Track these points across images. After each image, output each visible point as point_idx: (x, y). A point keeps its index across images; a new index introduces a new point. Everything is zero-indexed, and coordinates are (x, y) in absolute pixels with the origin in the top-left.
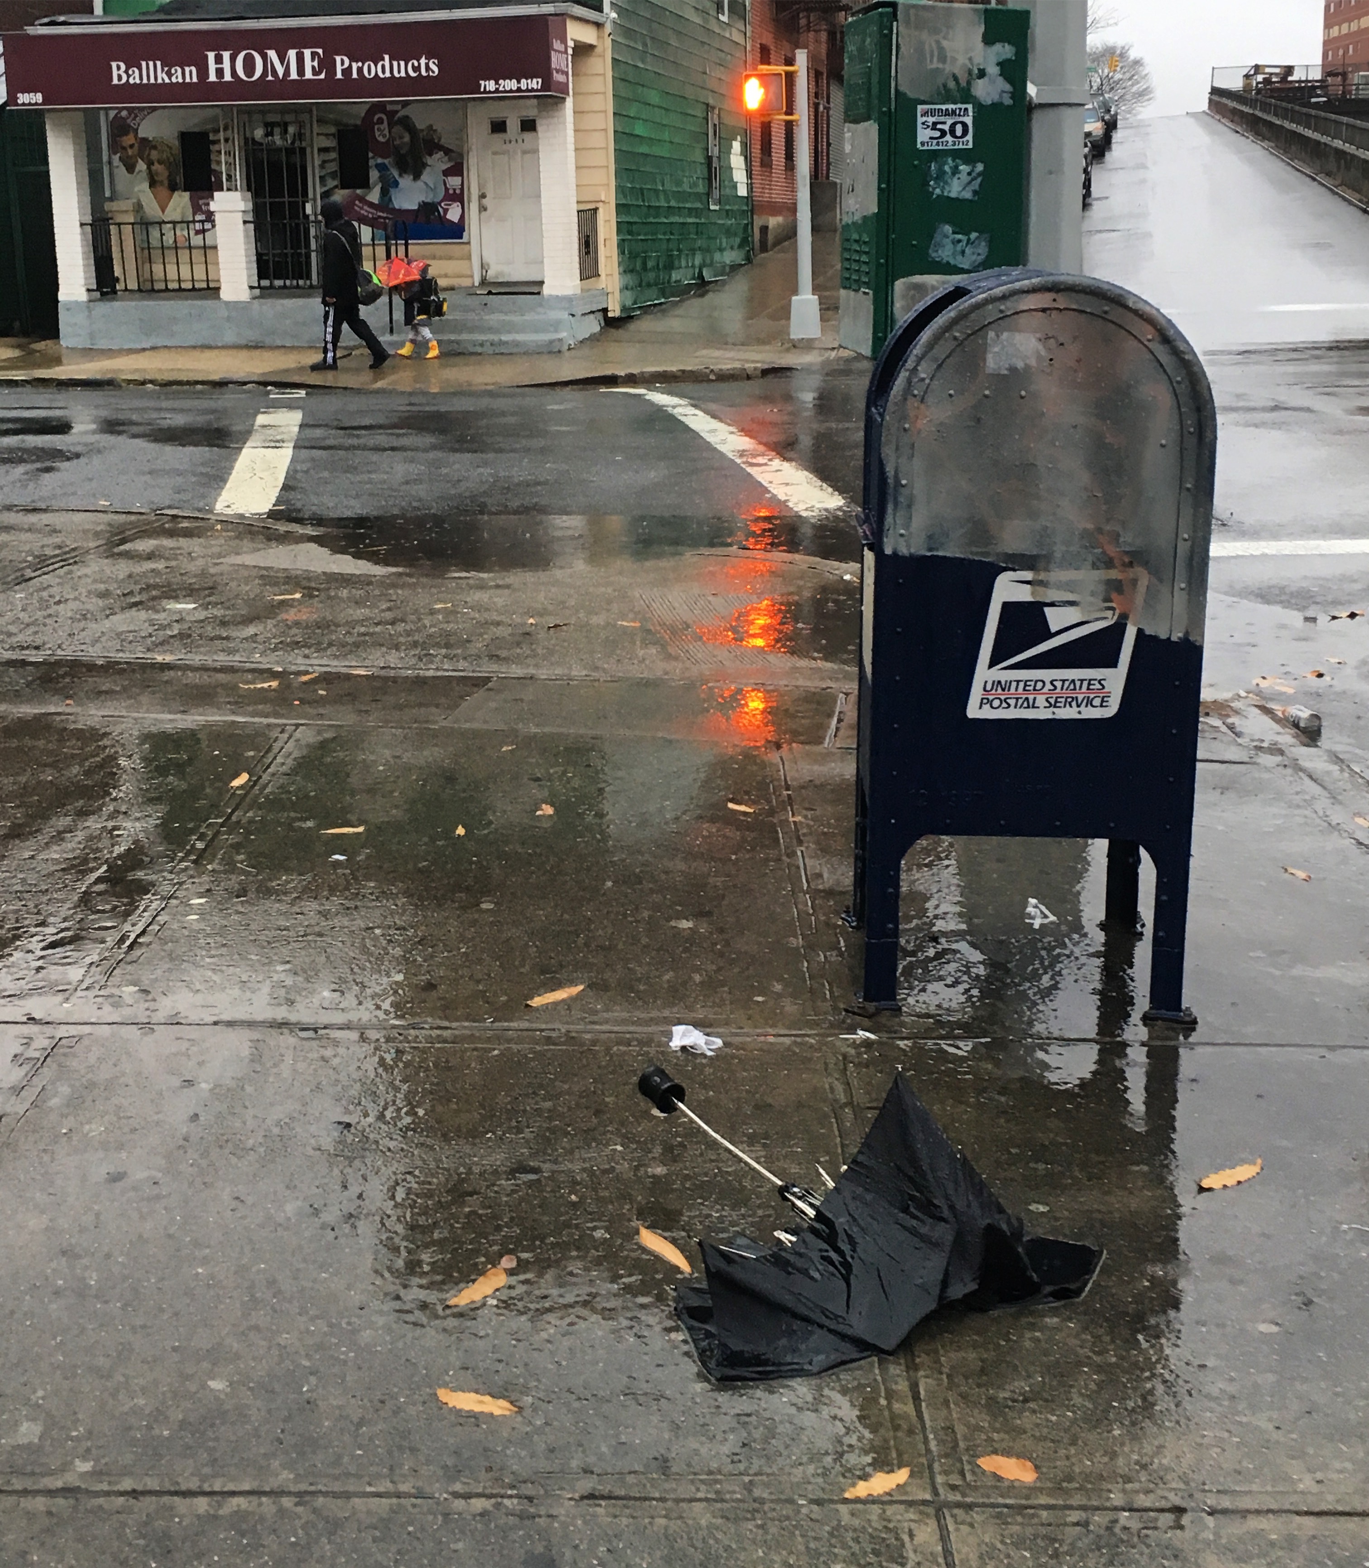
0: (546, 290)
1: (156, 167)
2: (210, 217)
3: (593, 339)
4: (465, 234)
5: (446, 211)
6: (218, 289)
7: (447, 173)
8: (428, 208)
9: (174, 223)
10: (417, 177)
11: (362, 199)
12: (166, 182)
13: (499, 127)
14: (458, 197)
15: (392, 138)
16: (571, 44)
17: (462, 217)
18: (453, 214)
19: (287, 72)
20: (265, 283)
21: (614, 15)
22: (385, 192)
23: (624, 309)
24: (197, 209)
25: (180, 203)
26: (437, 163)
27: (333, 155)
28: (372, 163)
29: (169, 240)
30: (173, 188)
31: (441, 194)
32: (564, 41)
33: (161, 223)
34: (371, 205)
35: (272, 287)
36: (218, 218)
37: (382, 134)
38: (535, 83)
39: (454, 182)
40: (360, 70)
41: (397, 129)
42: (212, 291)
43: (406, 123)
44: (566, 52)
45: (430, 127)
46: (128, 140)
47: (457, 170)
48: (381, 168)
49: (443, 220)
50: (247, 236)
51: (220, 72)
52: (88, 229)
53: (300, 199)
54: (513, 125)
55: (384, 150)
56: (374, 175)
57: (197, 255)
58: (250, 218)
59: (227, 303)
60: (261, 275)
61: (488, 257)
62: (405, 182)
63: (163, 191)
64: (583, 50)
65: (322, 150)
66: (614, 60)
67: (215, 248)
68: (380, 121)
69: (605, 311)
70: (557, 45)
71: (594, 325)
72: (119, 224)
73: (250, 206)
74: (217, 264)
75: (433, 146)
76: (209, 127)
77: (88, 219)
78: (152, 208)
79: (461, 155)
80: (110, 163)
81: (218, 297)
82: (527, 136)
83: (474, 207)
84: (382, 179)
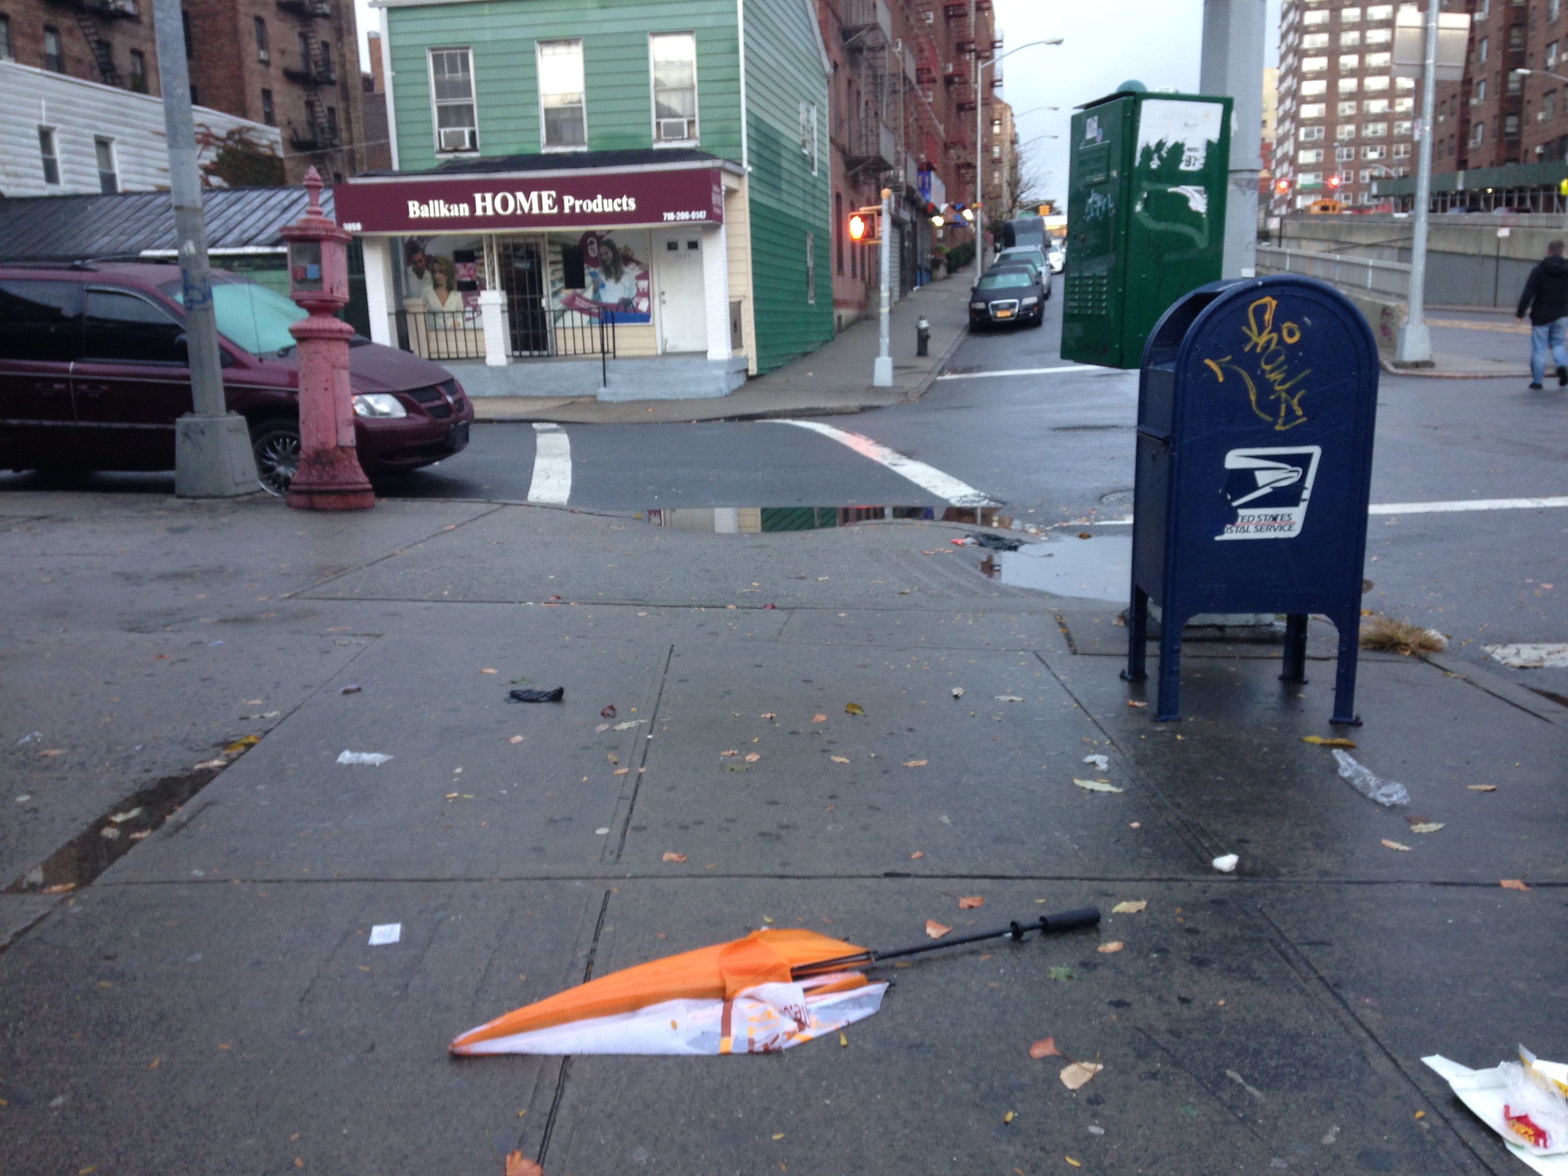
0: (711, 356)
1: (439, 275)
2: (476, 309)
3: (739, 390)
4: (651, 320)
5: (638, 304)
6: (484, 358)
7: (639, 278)
8: (626, 303)
9: (453, 313)
10: (618, 279)
11: (580, 296)
12: (445, 285)
13: (672, 246)
14: (646, 294)
15: (600, 254)
16: (723, 188)
17: (649, 308)
18: (643, 306)
19: (531, 208)
20: (517, 353)
21: (750, 169)
22: (596, 291)
23: (759, 369)
24: (466, 303)
25: (455, 299)
26: (631, 272)
27: (560, 266)
28: (586, 271)
29: (450, 323)
30: (450, 289)
31: (635, 292)
32: (719, 186)
33: (444, 313)
34: (587, 300)
35: (521, 356)
36: (484, 309)
37: (593, 251)
38: (702, 214)
39: (643, 284)
40: (581, 207)
41: (604, 249)
42: (480, 359)
43: (611, 245)
44: (720, 193)
45: (626, 247)
46: (418, 257)
47: (645, 276)
48: (593, 275)
49: (636, 310)
50: (503, 321)
51: (484, 209)
52: (394, 317)
53: (538, 296)
54: (683, 246)
55: (595, 262)
56: (588, 280)
57: (470, 335)
58: (506, 308)
59: (491, 369)
60: (515, 347)
61: (666, 335)
62: (610, 284)
63: (443, 291)
64: (731, 192)
65: (552, 263)
66: (752, 201)
67: (482, 330)
68: (592, 243)
69: (747, 370)
70: (715, 188)
71: (741, 380)
72: (415, 314)
73: (506, 301)
74: (483, 341)
75: (628, 259)
76: (475, 246)
77: (393, 310)
78: (435, 301)
79: (647, 266)
80: (406, 272)
81: (484, 363)
82: (693, 252)
83: (657, 301)
84: (594, 282)
